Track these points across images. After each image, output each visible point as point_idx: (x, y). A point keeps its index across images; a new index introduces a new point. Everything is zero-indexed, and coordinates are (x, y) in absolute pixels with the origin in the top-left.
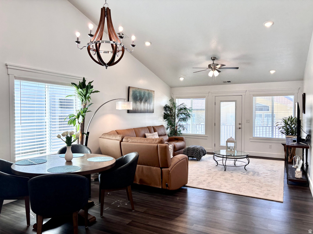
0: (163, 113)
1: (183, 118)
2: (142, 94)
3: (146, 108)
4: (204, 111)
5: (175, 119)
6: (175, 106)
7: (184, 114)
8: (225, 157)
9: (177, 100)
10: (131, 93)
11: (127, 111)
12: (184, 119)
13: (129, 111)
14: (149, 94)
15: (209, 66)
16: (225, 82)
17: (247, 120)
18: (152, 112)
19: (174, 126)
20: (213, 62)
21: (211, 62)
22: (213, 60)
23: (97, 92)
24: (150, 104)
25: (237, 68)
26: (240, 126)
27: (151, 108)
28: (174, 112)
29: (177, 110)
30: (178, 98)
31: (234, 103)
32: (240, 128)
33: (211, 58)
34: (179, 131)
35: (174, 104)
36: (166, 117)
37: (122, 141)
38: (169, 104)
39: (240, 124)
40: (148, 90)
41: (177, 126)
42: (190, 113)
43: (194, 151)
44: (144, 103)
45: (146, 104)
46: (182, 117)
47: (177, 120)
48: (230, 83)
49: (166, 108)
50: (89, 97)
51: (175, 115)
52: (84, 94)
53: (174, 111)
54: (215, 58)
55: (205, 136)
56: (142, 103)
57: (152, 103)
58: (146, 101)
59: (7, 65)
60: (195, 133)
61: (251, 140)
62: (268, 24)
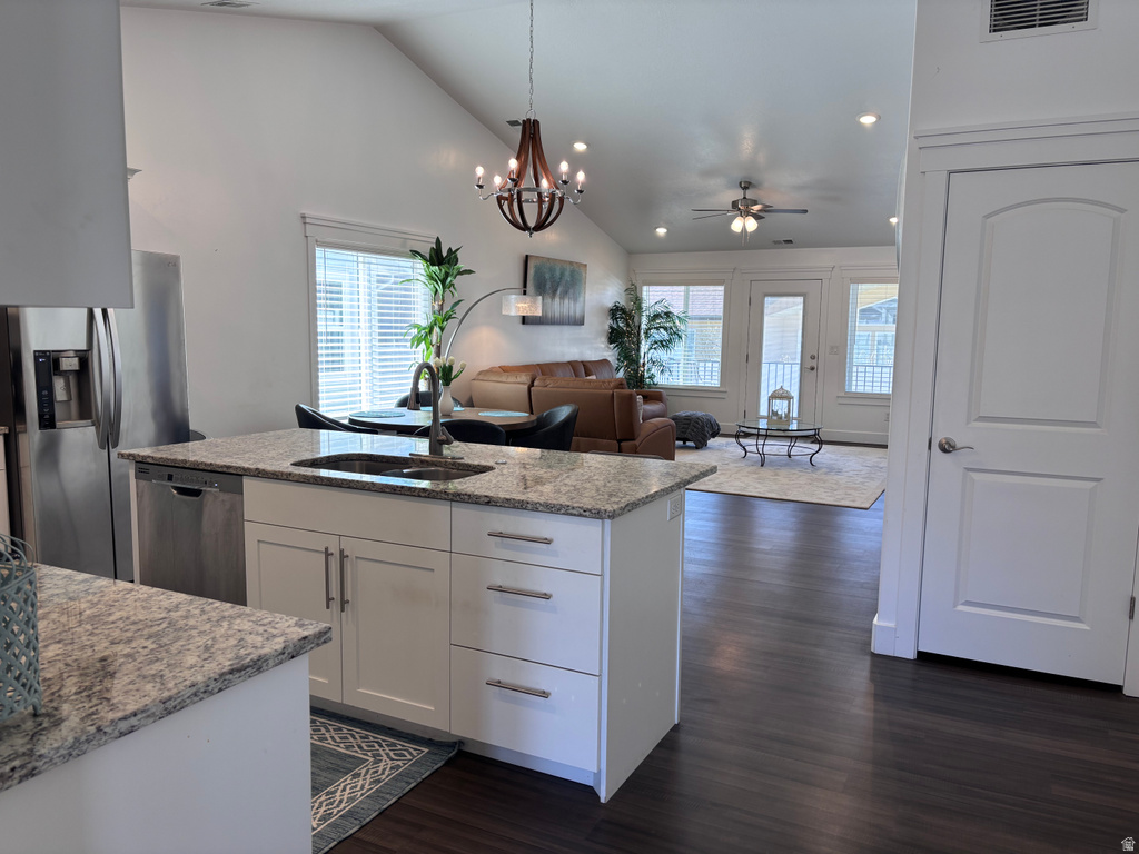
0: (607, 327)
1: (661, 342)
2: (558, 273)
3: (565, 312)
4: (720, 323)
5: (639, 343)
6: (639, 308)
7: (665, 329)
8: (764, 432)
9: (645, 288)
10: (531, 272)
11: (521, 320)
12: (664, 344)
13: (524, 320)
14: (573, 273)
15: (735, 204)
16: (777, 243)
17: (832, 348)
18: (580, 322)
19: (637, 362)
20: (745, 194)
21: (738, 194)
22: (745, 188)
23: (470, 272)
24: (575, 300)
25: (806, 211)
26: (814, 363)
27: (578, 313)
28: (637, 324)
29: (644, 320)
30: (650, 284)
31: (800, 300)
32: (812, 369)
33: (740, 183)
34: (649, 378)
35: (638, 301)
36: (615, 336)
37: (532, 385)
38: (622, 302)
39: (813, 358)
40: (571, 263)
41: (644, 364)
42: (682, 327)
43: (689, 424)
44: (562, 298)
45: (566, 301)
46: (658, 337)
47: (644, 347)
48: (789, 245)
49: (615, 312)
50: (452, 285)
51: (639, 333)
52: (441, 277)
53: (636, 320)
54: (750, 183)
55: (721, 389)
56: (557, 300)
57: (581, 299)
58: (565, 294)
59: (303, 217)
60: (693, 383)
61: (841, 401)
62: (868, 120)
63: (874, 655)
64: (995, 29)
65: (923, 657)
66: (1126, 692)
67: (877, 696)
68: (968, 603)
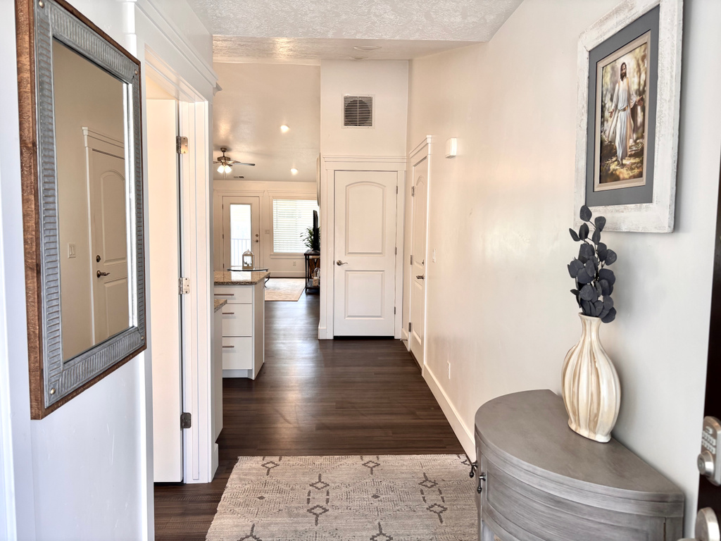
15: (220, 159)
16: (237, 179)
17: (266, 231)
20: (224, 154)
21: (220, 154)
22: (224, 151)
25: (254, 165)
26: (258, 238)
31: (249, 206)
32: (257, 241)
33: (222, 149)
39: (257, 236)
48: (242, 179)
54: (225, 148)
61: (272, 257)
62: (284, 129)
63: (319, 340)
64: (346, 124)
65: (336, 338)
66: (396, 338)
67: (320, 349)
68: (349, 316)
